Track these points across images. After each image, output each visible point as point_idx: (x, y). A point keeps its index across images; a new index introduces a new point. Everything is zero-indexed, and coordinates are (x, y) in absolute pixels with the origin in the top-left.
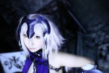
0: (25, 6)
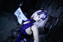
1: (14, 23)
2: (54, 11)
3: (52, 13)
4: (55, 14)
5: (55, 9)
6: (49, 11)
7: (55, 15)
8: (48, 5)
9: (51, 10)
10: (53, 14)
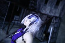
0: (41, 6)
1: (1, 32)
2: (53, 9)
3: (51, 11)
4: (55, 12)
5: (54, 6)
6: (47, 10)
7: (55, 14)
8: (44, 2)
9: (49, 8)
10: (53, 12)
